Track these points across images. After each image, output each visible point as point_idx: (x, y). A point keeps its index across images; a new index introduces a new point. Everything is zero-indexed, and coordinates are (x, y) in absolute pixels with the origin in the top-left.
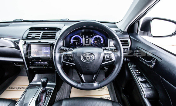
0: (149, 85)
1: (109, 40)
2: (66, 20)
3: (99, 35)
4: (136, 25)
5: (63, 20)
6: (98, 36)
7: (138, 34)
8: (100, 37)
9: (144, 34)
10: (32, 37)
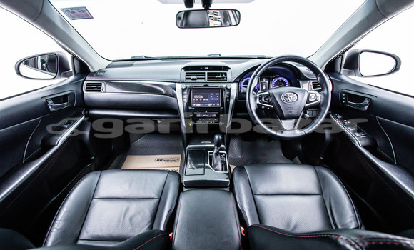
0: (363, 133)
1: (301, 83)
2: (218, 56)
3: (282, 77)
4: (339, 60)
5: (211, 56)
6: (280, 78)
7: (342, 73)
8: (285, 80)
9: (349, 73)
10: (193, 79)
